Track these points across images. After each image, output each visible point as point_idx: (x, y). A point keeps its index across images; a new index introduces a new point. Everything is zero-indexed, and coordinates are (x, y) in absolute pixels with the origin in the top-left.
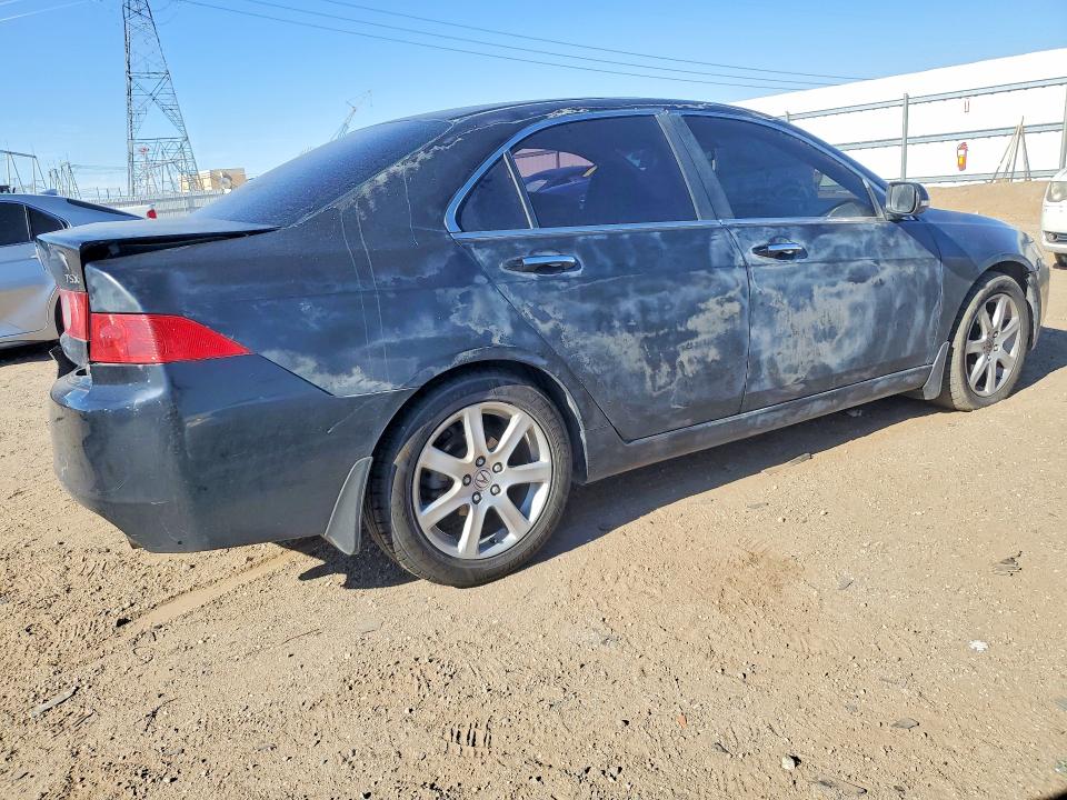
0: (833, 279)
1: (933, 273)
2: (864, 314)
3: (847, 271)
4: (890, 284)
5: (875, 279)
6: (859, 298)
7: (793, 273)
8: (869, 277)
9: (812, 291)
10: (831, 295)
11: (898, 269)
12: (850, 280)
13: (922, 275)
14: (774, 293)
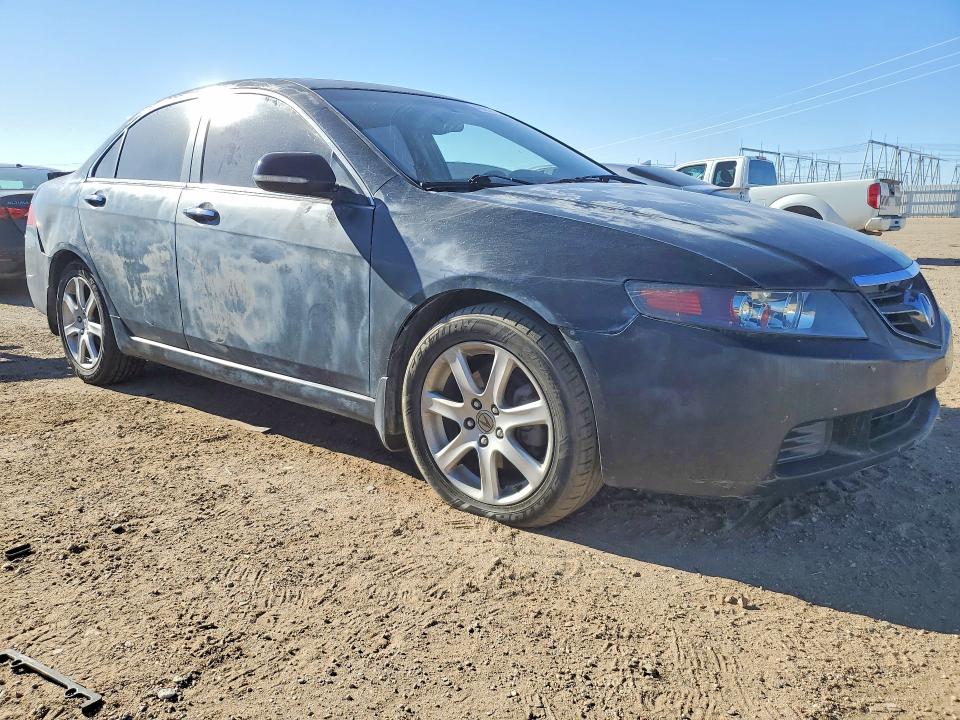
0: (237, 252)
1: (356, 274)
2: (270, 298)
3: (251, 247)
4: (296, 272)
5: (280, 263)
6: (263, 279)
7: (204, 237)
8: (274, 259)
9: (218, 258)
10: (235, 267)
11: (308, 257)
12: (253, 256)
13: (340, 274)
14: (191, 251)
